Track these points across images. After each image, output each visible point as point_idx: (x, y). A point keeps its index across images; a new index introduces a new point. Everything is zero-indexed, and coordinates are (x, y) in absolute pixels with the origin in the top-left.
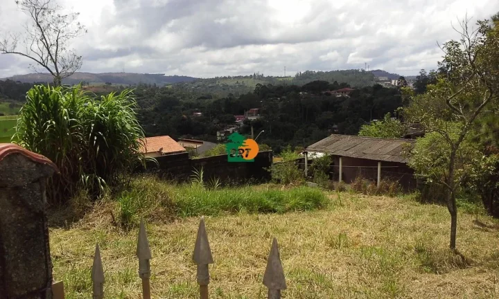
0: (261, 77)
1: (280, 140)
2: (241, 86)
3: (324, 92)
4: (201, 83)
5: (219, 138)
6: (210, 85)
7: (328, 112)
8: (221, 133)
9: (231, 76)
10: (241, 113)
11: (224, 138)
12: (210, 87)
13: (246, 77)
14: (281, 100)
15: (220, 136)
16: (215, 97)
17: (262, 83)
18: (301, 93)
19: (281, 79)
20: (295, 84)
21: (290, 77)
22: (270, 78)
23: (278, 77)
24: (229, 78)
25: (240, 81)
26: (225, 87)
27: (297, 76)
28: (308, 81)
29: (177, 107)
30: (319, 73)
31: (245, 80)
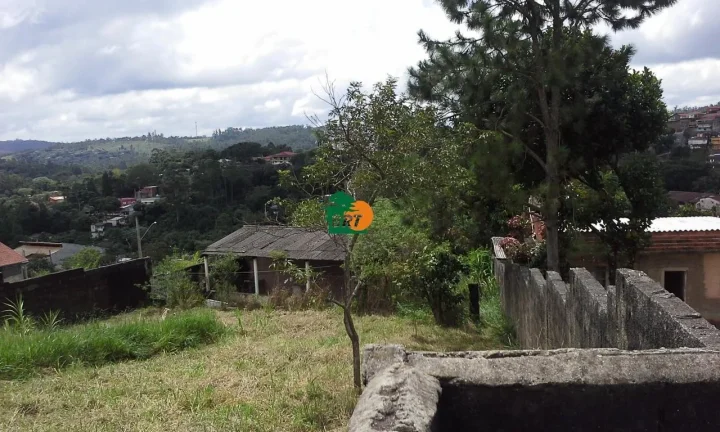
0: (160, 139)
1: (193, 232)
2: (128, 152)
3: (254, 159)
4: (62, 151)
5: (94, 235)
6: (78, 153)
7: (263, 187)
8: (98, 227)
9: (112, 137)
10: (130, 193)
11: (102, 235)
12: (77, 156)
13: (136, 139)
14: (191, 172)
15: (96, 232)
16: (87, 171)
17: (161, 147)
18: (221, 161)
19: (191, 141)
20: (213, 148)
21: (205, 137)
22: (173, 139)
23: (186, 137)
24: (108, 140)
25: (127, 145)
26: (103, 155)
27: (215, 136)
28: (231, 143)
29: (21, 190)
30: (247, 131)
31: (134, 144)
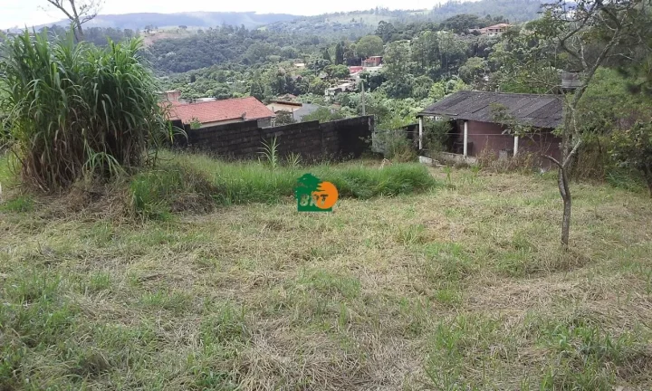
0: (385, 12)
1: (408, 99)
2: (358, 25)
3: (471, 30)
4: (304, 23)
5: (327, 98)
6: (317, 25)
7: (476, 58)
8: (330, 91)
9: (345, 11)
10: (358, 63)
11: (333, 98)
12: (316, 28)
13: (365, 12)
14: (411, 44)
15: (329, 95)
16: (323, 41)
17: (386, 19)
18: (439, 33)
19: (413, 14)
20: (433, 21)
21: (426, 10)
22: (398, 13)
23: (408, 11)
24: (342, 14)
25: (357, 18)
26: (337, 27)
27: (436, 9)
28: (450, 15)
29: (272, 57)
30: (465, 4)
31: (364, 16)
